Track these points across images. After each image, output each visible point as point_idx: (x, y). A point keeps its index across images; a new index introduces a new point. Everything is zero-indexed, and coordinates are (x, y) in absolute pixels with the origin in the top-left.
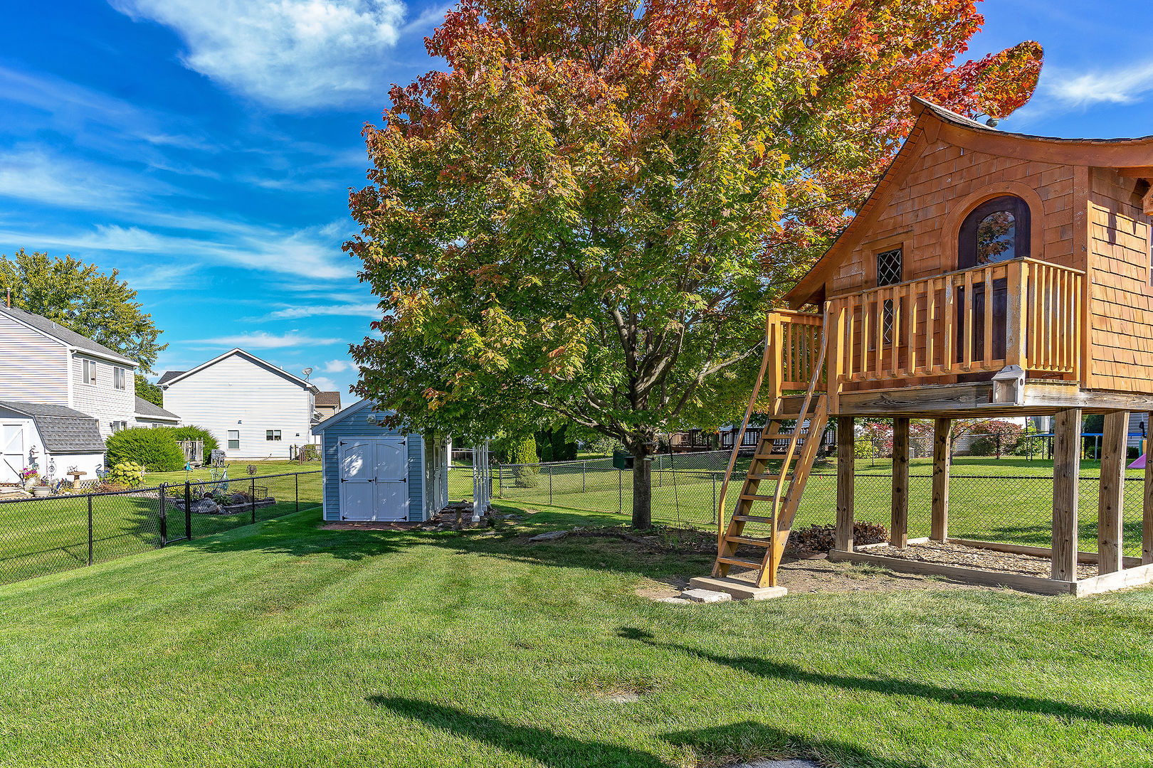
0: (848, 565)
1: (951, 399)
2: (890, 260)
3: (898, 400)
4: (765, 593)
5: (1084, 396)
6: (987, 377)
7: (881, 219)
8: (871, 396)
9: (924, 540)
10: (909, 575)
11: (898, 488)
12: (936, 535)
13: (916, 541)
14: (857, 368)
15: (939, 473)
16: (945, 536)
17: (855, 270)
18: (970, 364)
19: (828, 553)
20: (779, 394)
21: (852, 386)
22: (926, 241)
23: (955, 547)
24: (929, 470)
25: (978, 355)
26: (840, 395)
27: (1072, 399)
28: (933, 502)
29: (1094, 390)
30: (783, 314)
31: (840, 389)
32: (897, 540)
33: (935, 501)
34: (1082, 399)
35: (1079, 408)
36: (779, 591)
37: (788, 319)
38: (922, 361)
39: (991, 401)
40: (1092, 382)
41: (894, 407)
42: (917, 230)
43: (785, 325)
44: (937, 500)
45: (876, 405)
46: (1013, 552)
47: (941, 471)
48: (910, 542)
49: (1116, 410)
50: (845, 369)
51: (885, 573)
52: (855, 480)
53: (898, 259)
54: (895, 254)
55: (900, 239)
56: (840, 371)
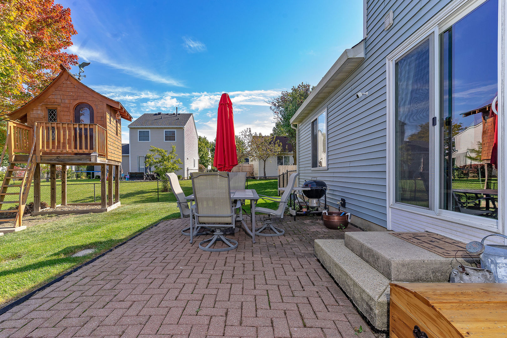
0: (40, 216)
1: (79, 160)
2: (52, 112)
3: (63, 159)
4: (18, 229)
5: (107, 161)
6: (89, 154)
7: (49, 97)
8: (53, 157)
9: (60, 205)
10: (63, 215)
11: (53, 188)
12: (63, 203)
13: (58, 206)
14: (48, 147)
15: (64, 183)
16: (66, 203)
17: (39, 112)
18: (84, 150)
19: (31, 214)
20: (13, 154)
21: (45, 153)
22: (65, 109)
23: (69, 206)
24: (61, 183)
25: (86, 148)
26: (41, 156)
27: (105, 162)
28: (62, 193)
29: (109, 159)
30: (14, 123)
31: (41, 154)
32: (53, 205)
33: (62, 192)
34: (106, 162)
35: (106, 164)
36: (23, 227)
37: (15, 125)
38: (70, 148)
39: (90, 161)
40: (108, 158)
41: (61, 161)
42: (62, 105)
43: (14, 127)
44: (63, 192)
45: (55, 160)
46: (86, 205)
47: (64, 182)
48: (57, 206)
49: (111, 165)
50: (43, 147)
51: (56, 216)
52: (31, 188)
53: (55, 112)
54: (54, 111)
55: (56, 106)
56: (41, 148)
